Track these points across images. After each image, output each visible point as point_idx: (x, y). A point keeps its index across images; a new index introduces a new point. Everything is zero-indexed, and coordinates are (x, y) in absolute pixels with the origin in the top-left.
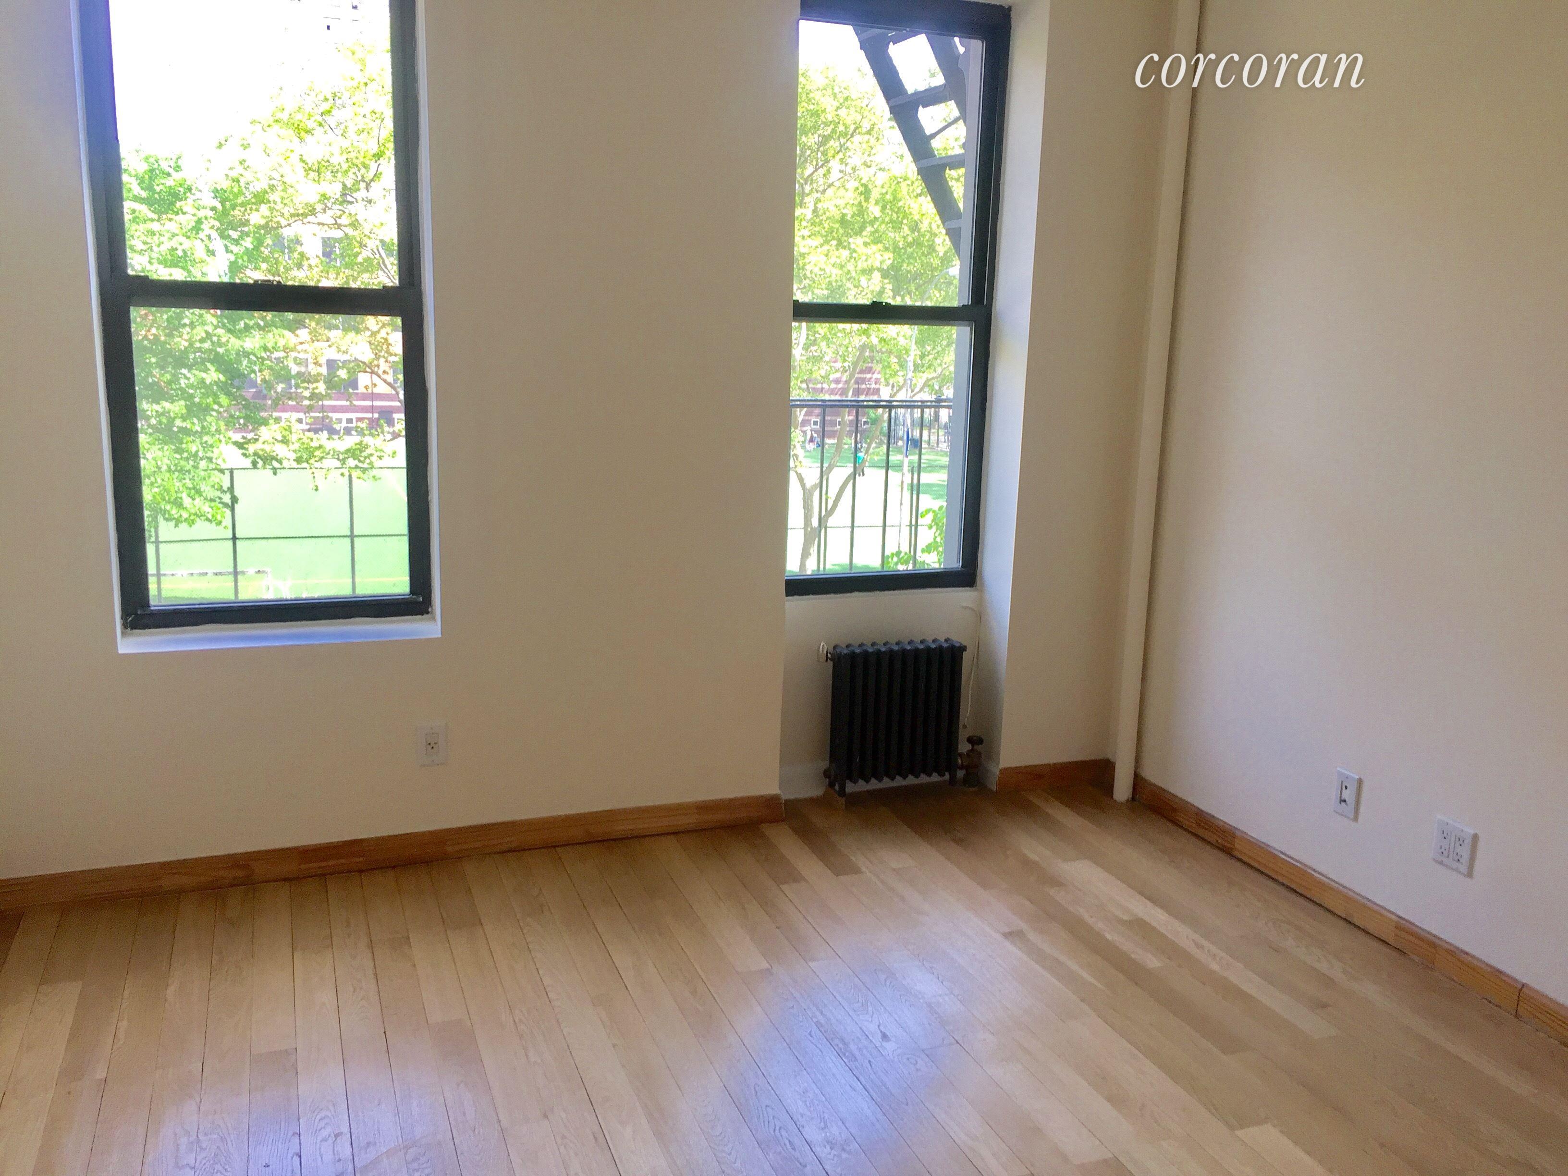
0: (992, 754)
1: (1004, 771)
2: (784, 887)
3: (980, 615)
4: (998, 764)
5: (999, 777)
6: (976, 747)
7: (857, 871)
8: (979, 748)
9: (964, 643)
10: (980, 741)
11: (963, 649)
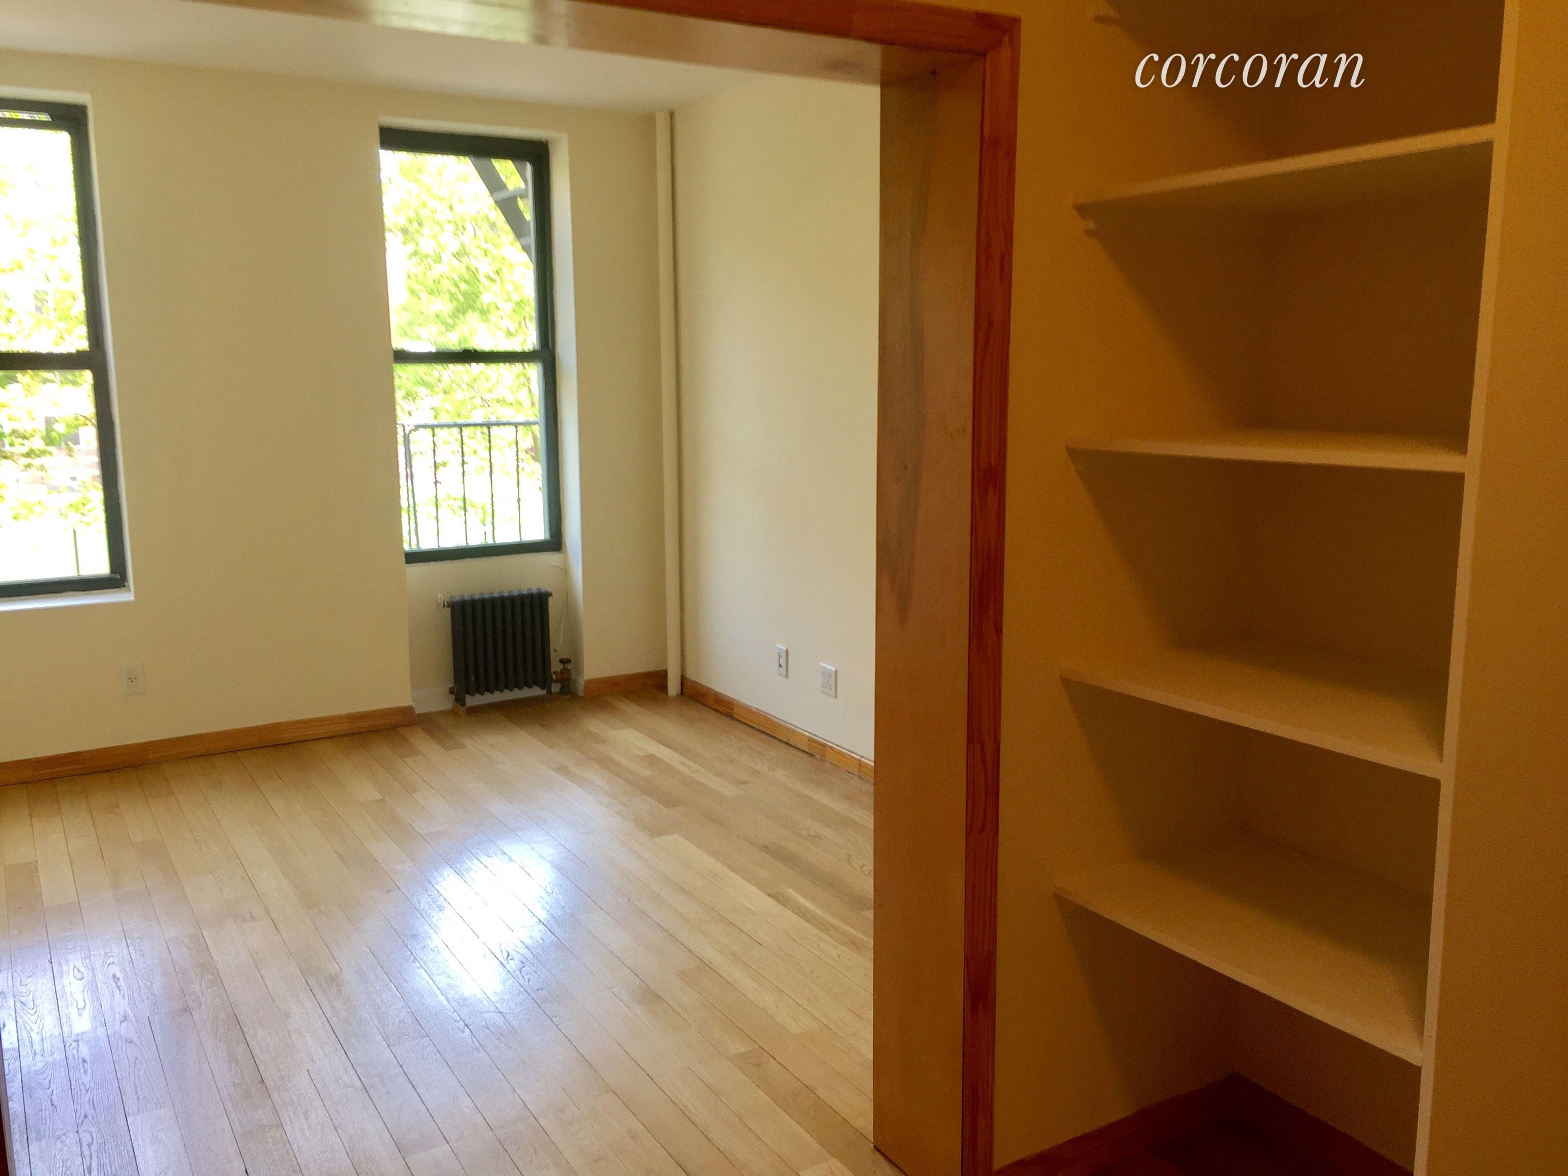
0: (579, 669)
1: (590, 682)
2: (406, 759)
3: (565, 571)
4: (583, 678)
5: (585, 686)
6: (566, 665)
7: (464, 746)
8: (569, 666)
9: (550, 590)
10: (568, 661)
11: (548, 594)
